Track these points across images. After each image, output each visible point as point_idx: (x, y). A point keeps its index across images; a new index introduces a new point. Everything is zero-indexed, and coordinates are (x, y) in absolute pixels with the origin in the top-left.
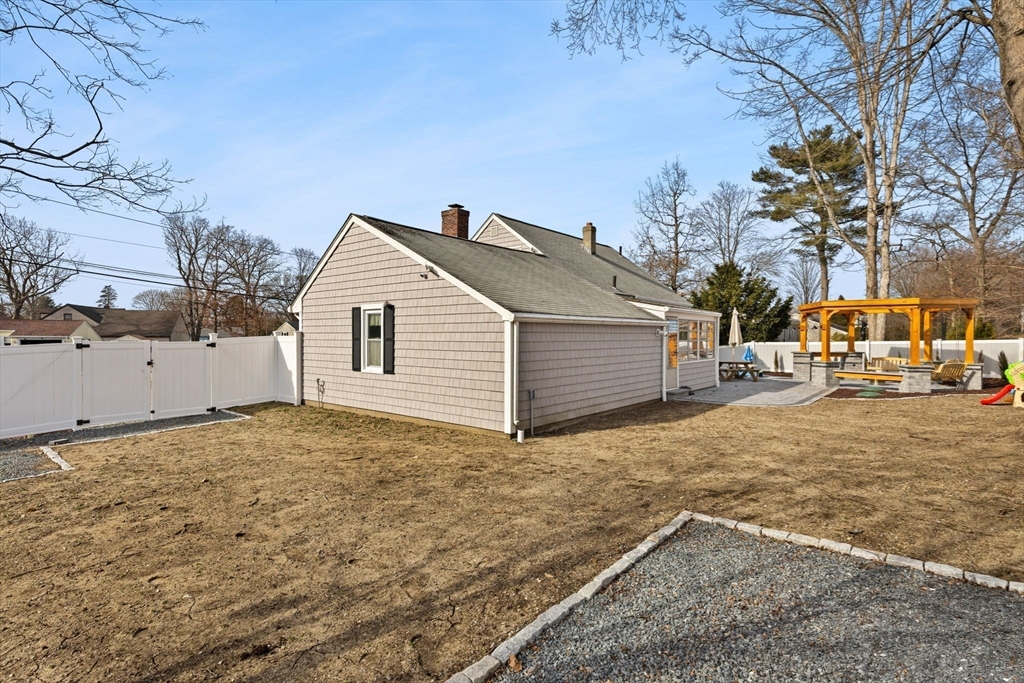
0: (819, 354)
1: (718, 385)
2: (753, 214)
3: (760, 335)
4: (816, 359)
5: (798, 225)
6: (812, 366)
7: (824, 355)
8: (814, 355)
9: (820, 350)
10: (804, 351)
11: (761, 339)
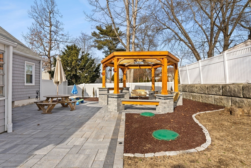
0: (113, 89)
1: (10, 130)
2: (92, 46)
3: (87, 80)
4: (111, 92)
5: (104, 51)
6: (108, 97)
7: (116, 89)
8: (110, 89)
9: (113, 87)
10: (104, 87)
11: (87, 82)
